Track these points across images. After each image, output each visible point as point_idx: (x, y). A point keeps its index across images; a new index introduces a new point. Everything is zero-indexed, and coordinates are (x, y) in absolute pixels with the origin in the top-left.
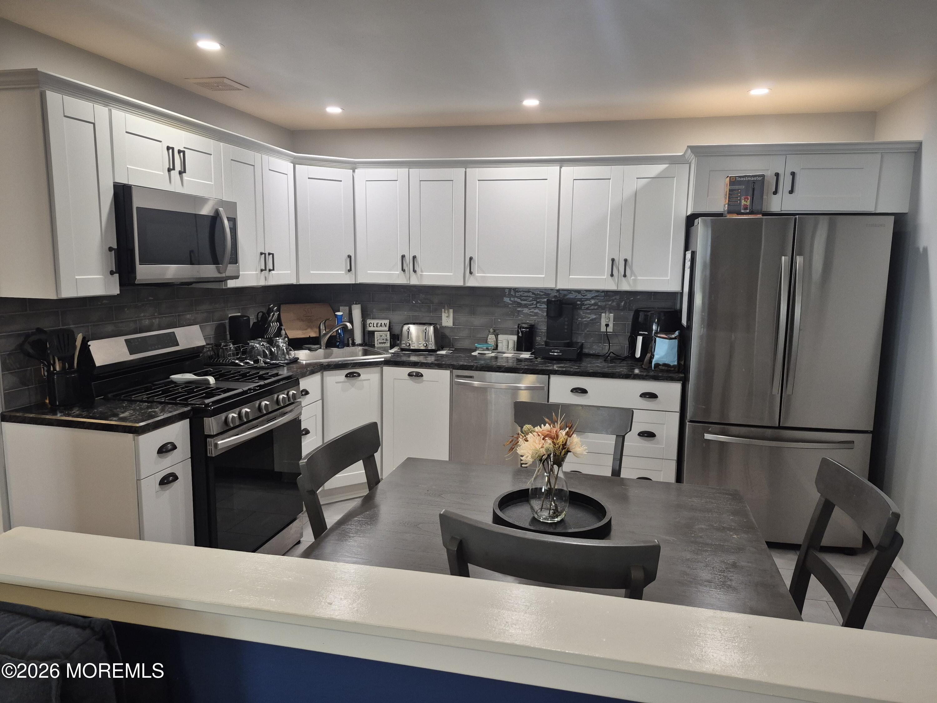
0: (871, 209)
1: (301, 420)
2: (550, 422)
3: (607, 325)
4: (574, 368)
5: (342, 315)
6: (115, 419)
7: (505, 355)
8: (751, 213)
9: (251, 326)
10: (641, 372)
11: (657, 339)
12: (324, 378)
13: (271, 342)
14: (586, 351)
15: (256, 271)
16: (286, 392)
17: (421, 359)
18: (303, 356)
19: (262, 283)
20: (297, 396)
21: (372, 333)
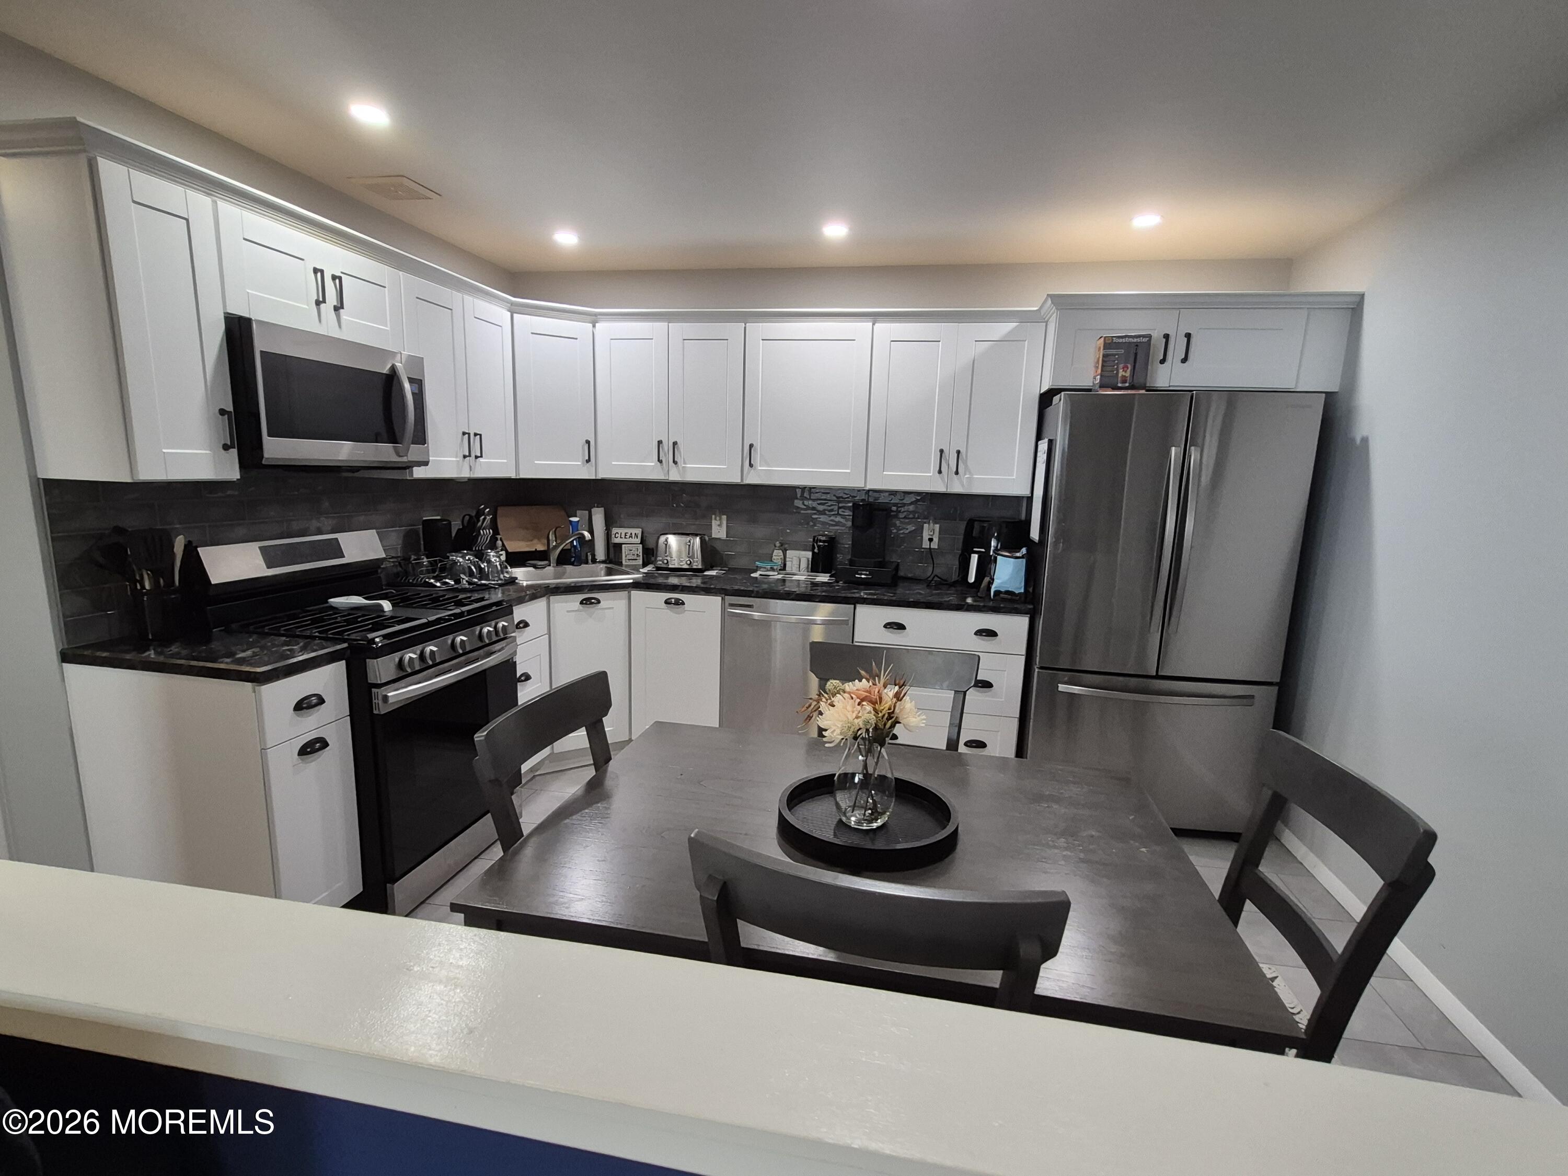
0: (1291, 386)
1: (516, 662)
2: (868, 677)
3: (931, 540)
4: (888, 596)
5: (578, 521)
6: (228, 660)
7: (795, 577)
8: (1132, 387)
9: (453, 535)
10: (974, 601)
11: (999, 557)
12: (551, 606)
13: (481, 556)
14: (901, 573)
15: (456, 457)
16: (493, 623)
17: (684, 582)
18: (521, 574)
19: (465, 474)
20: (509, 630)
21: (619, 546)
